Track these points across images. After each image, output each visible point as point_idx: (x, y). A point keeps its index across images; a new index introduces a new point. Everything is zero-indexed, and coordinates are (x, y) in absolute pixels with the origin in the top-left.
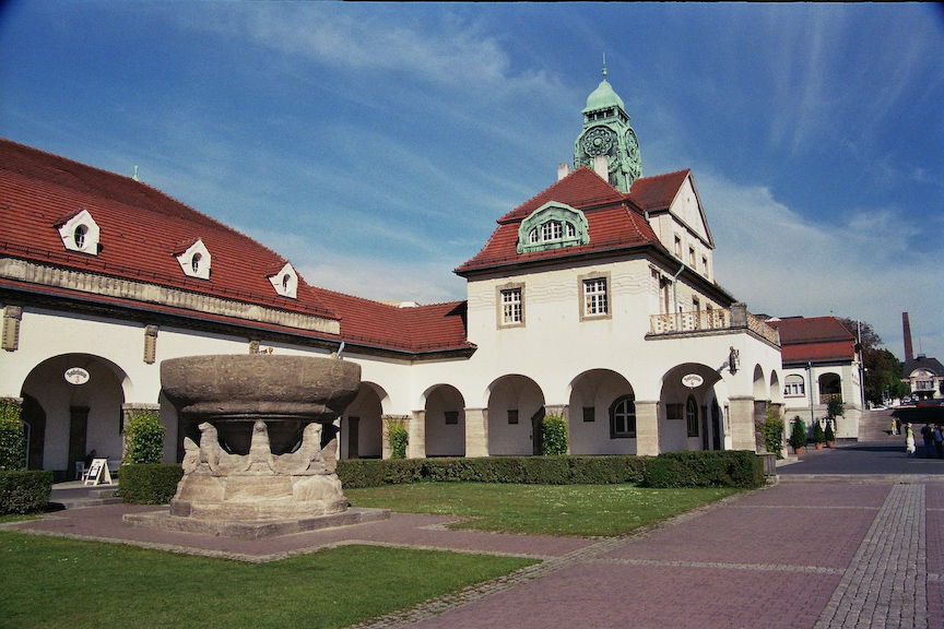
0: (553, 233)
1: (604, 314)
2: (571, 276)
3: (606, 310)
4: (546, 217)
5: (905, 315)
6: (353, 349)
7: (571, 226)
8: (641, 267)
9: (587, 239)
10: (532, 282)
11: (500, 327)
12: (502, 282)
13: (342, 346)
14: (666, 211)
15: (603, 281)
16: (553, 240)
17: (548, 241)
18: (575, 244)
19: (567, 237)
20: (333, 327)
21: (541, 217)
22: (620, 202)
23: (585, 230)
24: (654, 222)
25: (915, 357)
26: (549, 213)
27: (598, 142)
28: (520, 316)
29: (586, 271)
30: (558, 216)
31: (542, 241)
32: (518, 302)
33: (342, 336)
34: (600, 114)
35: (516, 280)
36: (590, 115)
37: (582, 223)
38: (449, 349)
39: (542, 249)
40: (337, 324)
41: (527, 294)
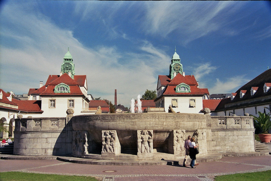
0: (62, 89)
1: (73, 107)
2: (67, 99)
3: (73, 106)
4: (61, 86)
5: (116, 90)
6: (21, 112)
7: (66, 89)
8: (81, 99)
9: (70, 92)
10: (57, 99)
11: (49, 108)
12: (51, 98)
13: (20, 112)
14: (84, 86)
15: (73, 101)
16: (62, 91)
17: (61, 91)
18: (67, 93)
19: (65, 91)
20: (17, 107)
21: (60, 86)
22: (76, 85)
23: (69, 90)
24: (81, 88)
25: (118, 105)
26: (62, 85)
27: (67, 66)
28: (54, 105)
29: (70, 98)
30: (64, 86)
31: (60, 91)
32: (54, 103)
33: (19, 109)
34: (68, 60)
35: (54, 98)
36: (65, 59)
37: (69, 88)
38: (37, 111)
39: (60, 92)
40: (18, 107)
41: (56, 102)
